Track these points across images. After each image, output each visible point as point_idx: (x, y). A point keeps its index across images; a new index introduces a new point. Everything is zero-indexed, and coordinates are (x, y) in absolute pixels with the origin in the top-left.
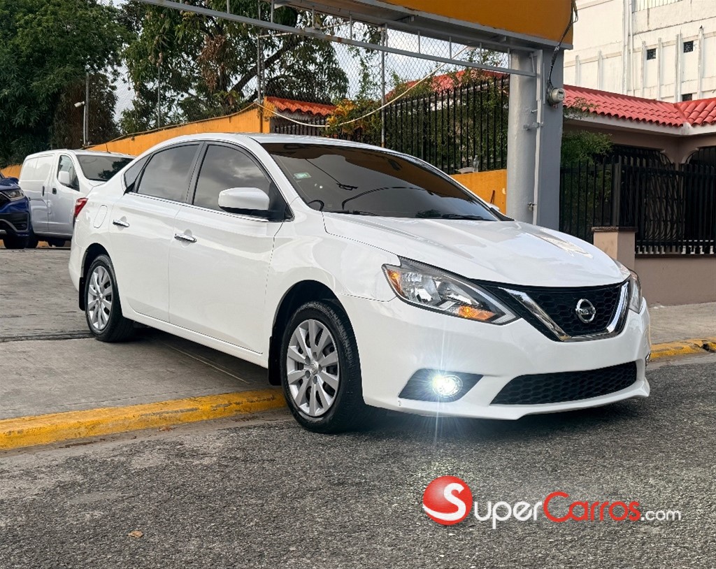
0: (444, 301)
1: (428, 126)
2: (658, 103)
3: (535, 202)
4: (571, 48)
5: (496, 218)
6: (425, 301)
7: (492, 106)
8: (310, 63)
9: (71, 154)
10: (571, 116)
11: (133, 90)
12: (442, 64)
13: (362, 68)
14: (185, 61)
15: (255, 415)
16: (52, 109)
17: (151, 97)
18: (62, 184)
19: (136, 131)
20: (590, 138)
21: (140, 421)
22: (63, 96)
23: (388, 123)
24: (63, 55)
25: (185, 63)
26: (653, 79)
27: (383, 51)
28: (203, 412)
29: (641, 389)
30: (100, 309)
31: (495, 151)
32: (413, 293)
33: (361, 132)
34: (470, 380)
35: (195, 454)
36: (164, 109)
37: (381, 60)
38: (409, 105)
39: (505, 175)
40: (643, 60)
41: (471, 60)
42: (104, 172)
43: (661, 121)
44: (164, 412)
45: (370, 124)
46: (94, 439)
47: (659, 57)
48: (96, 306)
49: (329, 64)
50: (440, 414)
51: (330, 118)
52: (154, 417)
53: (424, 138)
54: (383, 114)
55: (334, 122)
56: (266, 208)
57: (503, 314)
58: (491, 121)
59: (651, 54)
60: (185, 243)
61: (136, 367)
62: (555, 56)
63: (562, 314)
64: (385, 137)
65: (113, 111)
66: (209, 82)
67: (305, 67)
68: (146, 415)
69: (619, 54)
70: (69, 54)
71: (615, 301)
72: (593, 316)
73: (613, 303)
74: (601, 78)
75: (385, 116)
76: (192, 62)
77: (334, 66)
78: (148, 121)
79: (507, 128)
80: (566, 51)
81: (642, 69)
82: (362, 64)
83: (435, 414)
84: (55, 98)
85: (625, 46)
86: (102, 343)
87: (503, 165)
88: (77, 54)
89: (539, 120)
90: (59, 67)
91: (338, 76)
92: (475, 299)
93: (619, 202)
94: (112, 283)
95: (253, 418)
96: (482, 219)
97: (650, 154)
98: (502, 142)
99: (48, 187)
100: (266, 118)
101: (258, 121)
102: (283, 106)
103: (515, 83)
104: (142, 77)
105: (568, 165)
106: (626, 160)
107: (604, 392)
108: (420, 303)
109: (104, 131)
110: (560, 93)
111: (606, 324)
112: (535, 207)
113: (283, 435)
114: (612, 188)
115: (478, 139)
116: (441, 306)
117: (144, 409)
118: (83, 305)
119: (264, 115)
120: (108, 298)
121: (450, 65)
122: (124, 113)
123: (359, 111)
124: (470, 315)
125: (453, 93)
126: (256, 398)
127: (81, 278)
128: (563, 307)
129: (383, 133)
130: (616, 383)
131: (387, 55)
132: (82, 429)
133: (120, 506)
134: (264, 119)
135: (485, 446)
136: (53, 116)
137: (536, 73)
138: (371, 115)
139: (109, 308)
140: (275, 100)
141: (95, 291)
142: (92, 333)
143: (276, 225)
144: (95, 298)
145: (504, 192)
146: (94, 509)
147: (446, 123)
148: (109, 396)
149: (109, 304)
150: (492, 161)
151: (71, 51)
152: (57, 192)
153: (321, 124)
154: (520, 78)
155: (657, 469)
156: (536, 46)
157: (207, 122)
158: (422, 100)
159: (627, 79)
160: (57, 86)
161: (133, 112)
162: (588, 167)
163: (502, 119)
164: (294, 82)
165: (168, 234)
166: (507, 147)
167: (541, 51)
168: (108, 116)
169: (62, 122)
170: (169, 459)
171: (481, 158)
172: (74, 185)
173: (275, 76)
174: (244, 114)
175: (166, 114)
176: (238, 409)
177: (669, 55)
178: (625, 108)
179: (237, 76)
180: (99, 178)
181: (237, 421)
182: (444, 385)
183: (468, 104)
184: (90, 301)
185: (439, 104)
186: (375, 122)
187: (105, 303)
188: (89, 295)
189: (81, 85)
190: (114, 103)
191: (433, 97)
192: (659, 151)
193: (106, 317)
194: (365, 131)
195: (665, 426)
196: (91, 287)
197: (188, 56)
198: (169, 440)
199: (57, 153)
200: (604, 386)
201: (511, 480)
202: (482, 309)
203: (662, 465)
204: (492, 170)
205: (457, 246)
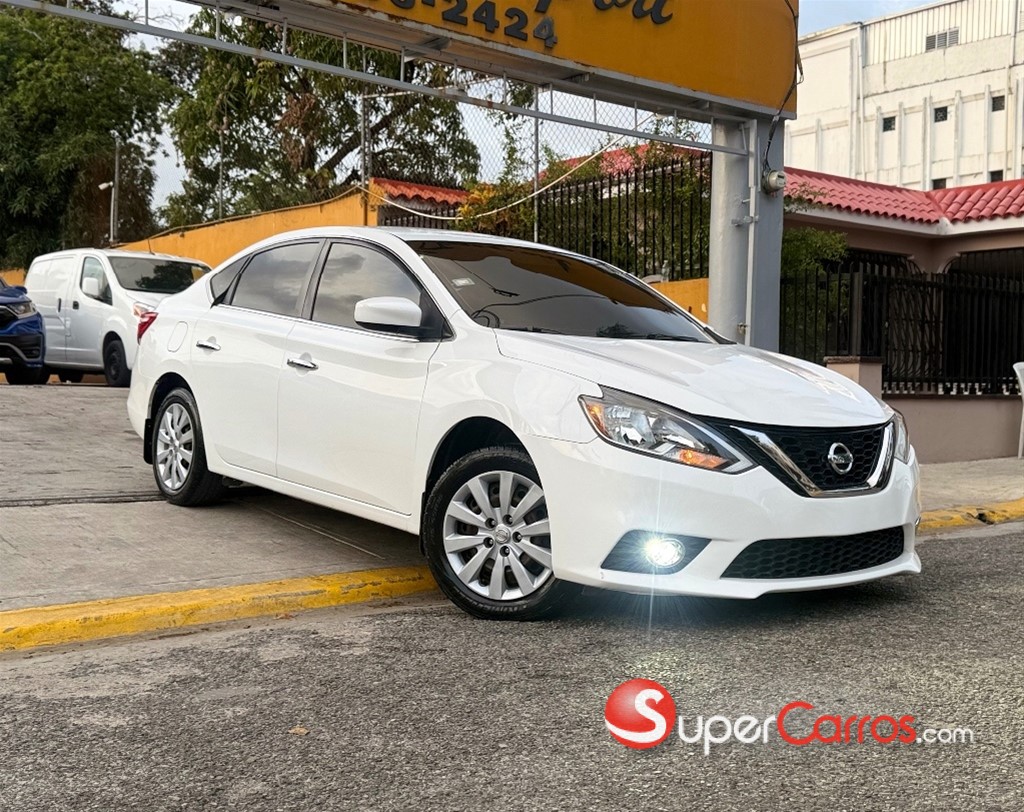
0: (659, 443)
1: (600, 220)
2: (904, 192)
3: (748, 322)
4: (794, 117)
5: (712, 340)
6: (635, 443)
7: (688, 194)
8: (428, 133)
9: (102, 255)
10: (793, 207)
11: (183, 167)
12: (620, 136)
13: (506, 141)
14: (255, 128)
15: (398, 600)
16: (66, 192)
17: (209, 176)
18: (87, 295)
19: (188, 222)
20: (818, 238)
21: (252, 607)
22: (81, 174)
23: (543, 214)
24: (81, 116)
25: (256, 131)
26: (891, 158)
27: (537, 118)
28: (333, 596)
29: (909, 562)
30: (175, 462)
31: (692, 254)
32: (619, 432)
33: (505, 227)
34: (695, 545)
35: (337, 643)
36: (227, 193)
37: (533, 130)
38: (574, 191)
39: (707, 287)
40: (877, 132)
41: (657, 131)
42: (143, 279)
43: (908, 216)
44: (280, 595)
45: (518, 216)
46: (194, 629)
47: (900, 128)
48: (170, 458)
49: (454, 133)
50: (656, 591)
51: (463, 207)
52: (269, 601)
53: (594, 236)
54: (536, 203)
55: (468, 213)
56: (417, 324)
57: (736, 460)
58: (686, 215)
59: (888, 124)
60: (303, 370)
61: (232, 537)
62: (773, 128)
63: (810, 462)
64: (539, 235)
65: (151, 195)
66: (292, 157)
67: (422, 138)
68: (260, 598)
69: (844, 124)
70: (88, 116)
71: (876, 447)
72: (851, 465)
73: (875, 449)
74: (820, 156)
75: (539, 206)
76: (266, 131)
77: (461, 137)
78: (204, 209)
79: (709, 223)
80: (787, 122)
81: (877, 144)
82: (508, 135)
83: (649, 590)
84: (70, 176)
85: (852, 113)
86: (177, 507)
87: (704, 272)
88: (99, 116)
89: (752, 214)
90: (77, 134)
91: (466, 152)
92: (700, 441)
93: (860, 323)
94: (194, 426)
95: (396, 604)
96: (697, 341)
97: (894, 260)
98: (701, 243)
99: (66, 301)
100: (372, 207)
101: (361, 211)
102: (396, 191)
103: (720, 164)
104: (198, 149)
105: (790, 274)
106: (868, 269)
107: (864, 565)
108: (629, 445)
109: (138, 225)
110: (779, 176)
111: (866, 477)
112: (748, 330)
113: (447, 622)
114: (851, 306)
115: (668, 239)
116: (656, 449)
117: (256, 591)
118: (150, 456)
119: (370, 204)
120: (187, 446)
121: (630, 138)
122: (171, 199)
123: (504, 199)
124: (695, 461)
125: (633, 175)
126: (398, 578)
127: (147, 421)
128: (813, 453)
129: (536, 229)
130: (879, 554)
131: (542, 123)
132: (178, 616)
133: (266, 701)
134: (369, 208)
135: (716, 634)
136: (67, 201)
137: (748, 151)
138: (518, 205)
139: (189, 460)
140: (384, 182)
141: (168, 438)
142: (163, 495)
143: (430, 346)
144: (167, 446)
145: (704, 308)
146: (234, 704)
147: (623, 216)
148: (205, 574)
149: (189, 455)
150: (687, 268)
151: (91, 112)
152: (80, 306)
153: (449, 216)
154: (726, 157)
155: (942, 660)
156: (748, 115)
157: (289, 213)
158: (591, 184)
159: (856, 159)
160: (73, 160)
161: (182, 197)
162: (817, 277)
163: (701, 211)
164: (405, 158)
165: (277, 359)
166: (708, 250)
167: (755, 121)
168: (144, 203)
169: (79, 209)
170: (306, 649)
171: (672, 264)
172: (105, 297)
173: (381, 149)
174: (342, 201)
175: (229, 200)
176: (376, 592)
177: (914, 125)
178: (860, 198)
179: (328, 149)
180: (137, 287)
181: (375, 607)
182: (660, 551)
183: (654, 191)
184: (160, 451)
185: (615, 190)
186: (525, 214)
187: (182, 453)
188: (159, 443)
189: (107, 159)
190: (151, 184)
191: (606, 181)
192: (905, 257)
193: (184, 473)
194: (511, 226)
195: (944, 611)
196: (162, 431)
197: (261, 121)
198: (297, 628)
199: (79, 254)
200: (864, 557)
201: (758, 671)
202: (710, 453)
203: (947, 655)
204: (687, 279)
205: (675, 374)
